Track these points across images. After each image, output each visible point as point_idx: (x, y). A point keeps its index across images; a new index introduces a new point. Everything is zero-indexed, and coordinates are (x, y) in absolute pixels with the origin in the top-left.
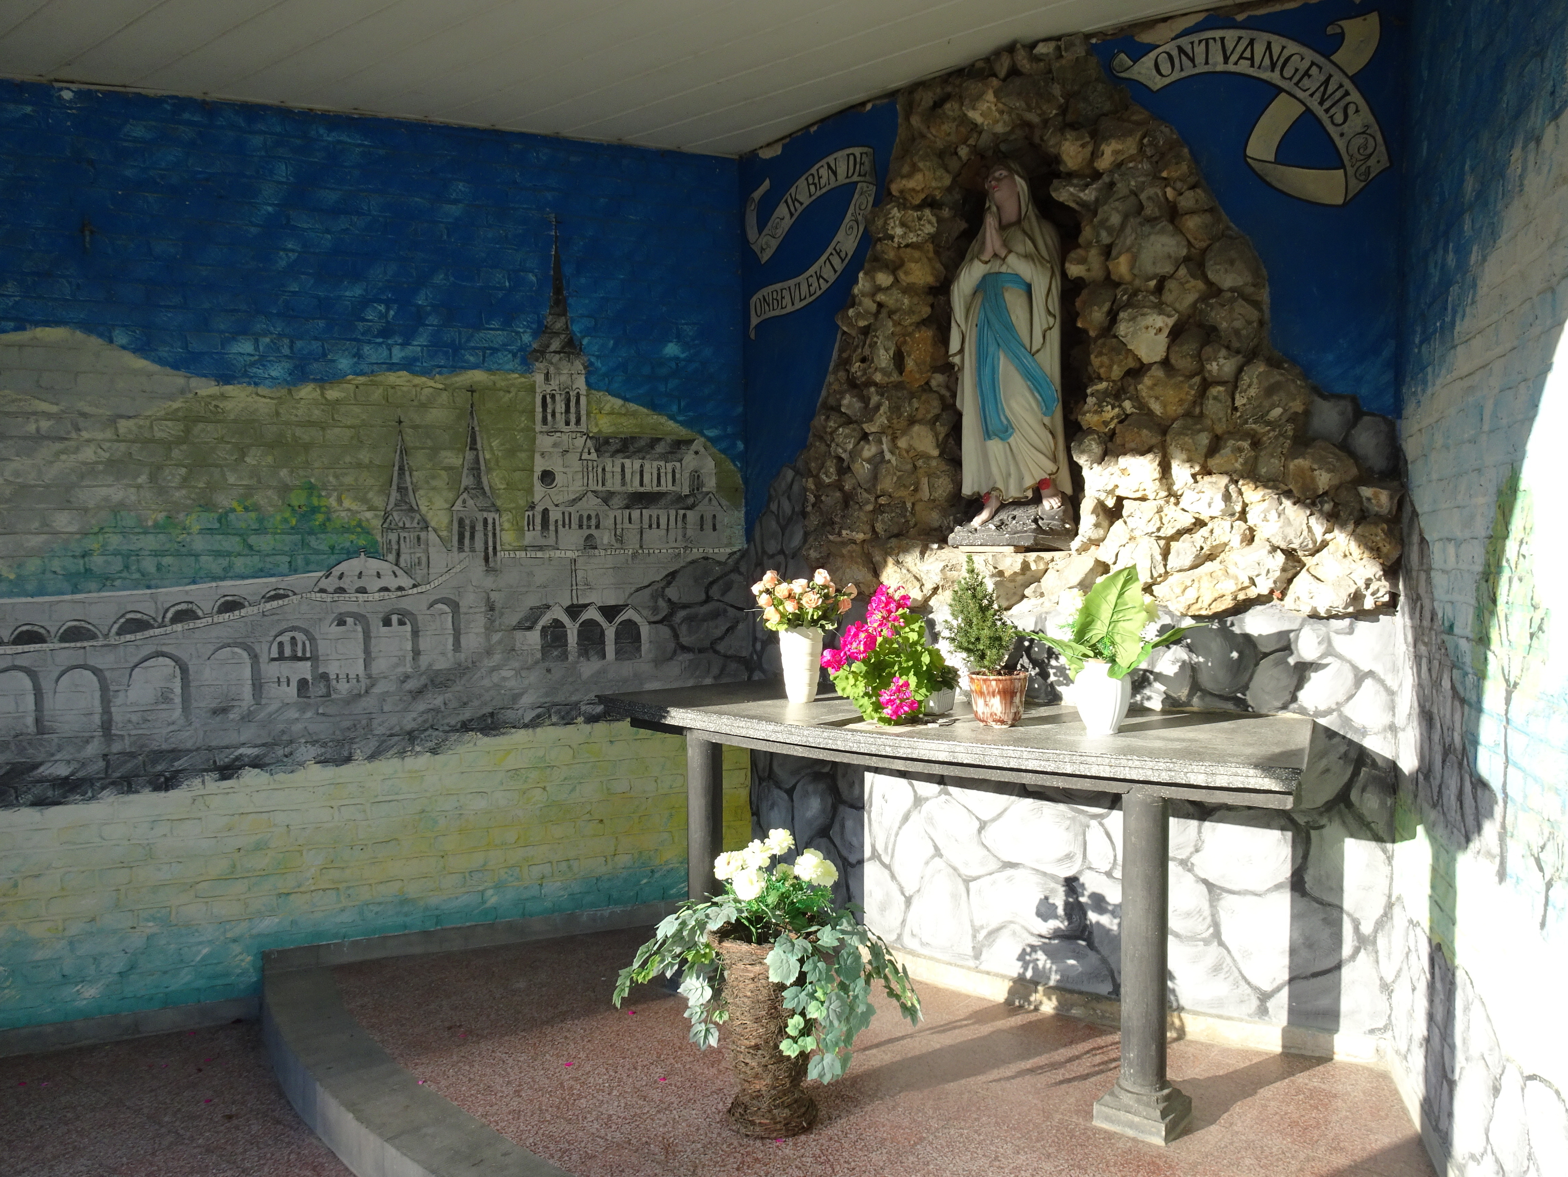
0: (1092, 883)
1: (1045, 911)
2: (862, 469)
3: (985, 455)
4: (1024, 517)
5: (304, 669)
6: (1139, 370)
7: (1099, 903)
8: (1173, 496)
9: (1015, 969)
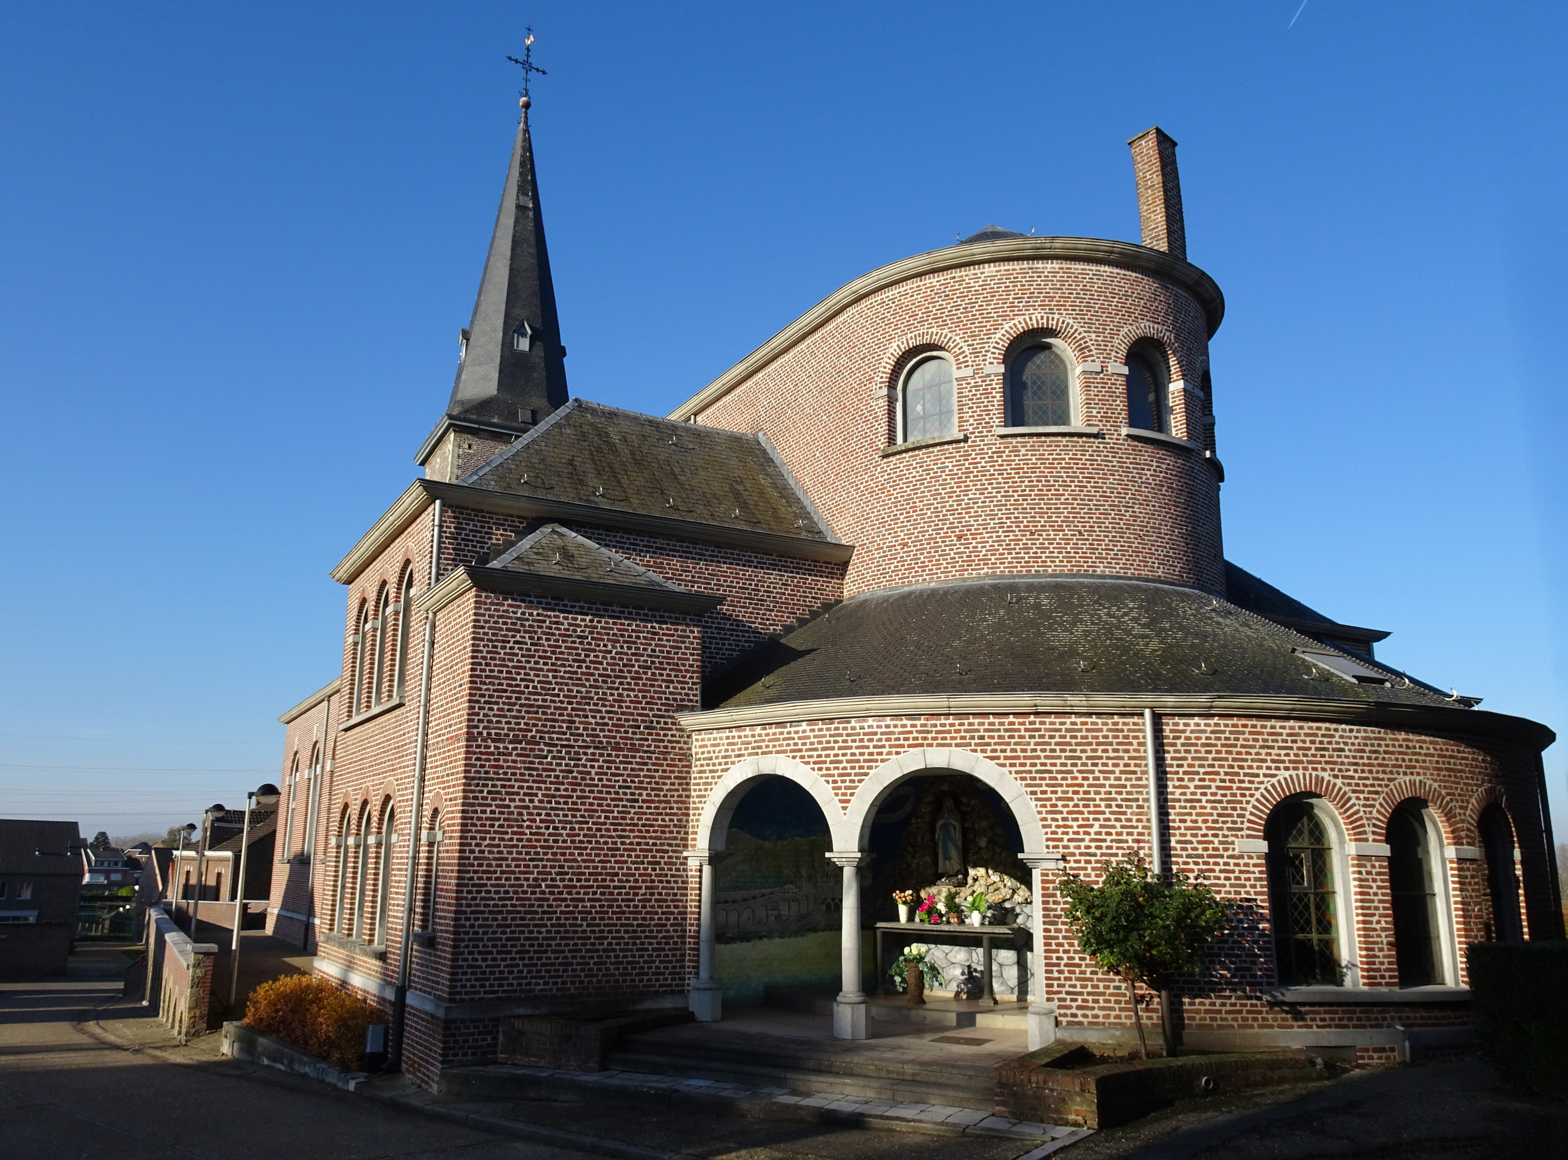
0: (974, 966)
1: (963, 974)
2: (914, 865)
3: (944, 864)
4: (954, 880)
5: (776, 913)
6: (981, 849)
7: (976, 970)
8: (989, 876)
9: (956, 989)
